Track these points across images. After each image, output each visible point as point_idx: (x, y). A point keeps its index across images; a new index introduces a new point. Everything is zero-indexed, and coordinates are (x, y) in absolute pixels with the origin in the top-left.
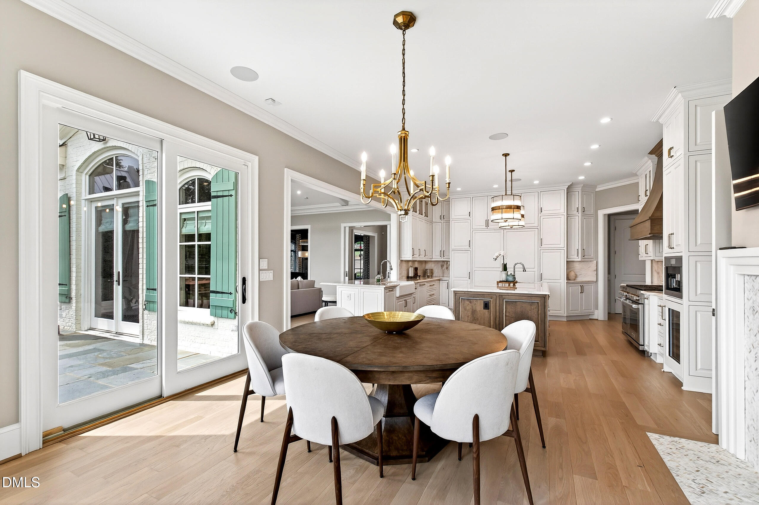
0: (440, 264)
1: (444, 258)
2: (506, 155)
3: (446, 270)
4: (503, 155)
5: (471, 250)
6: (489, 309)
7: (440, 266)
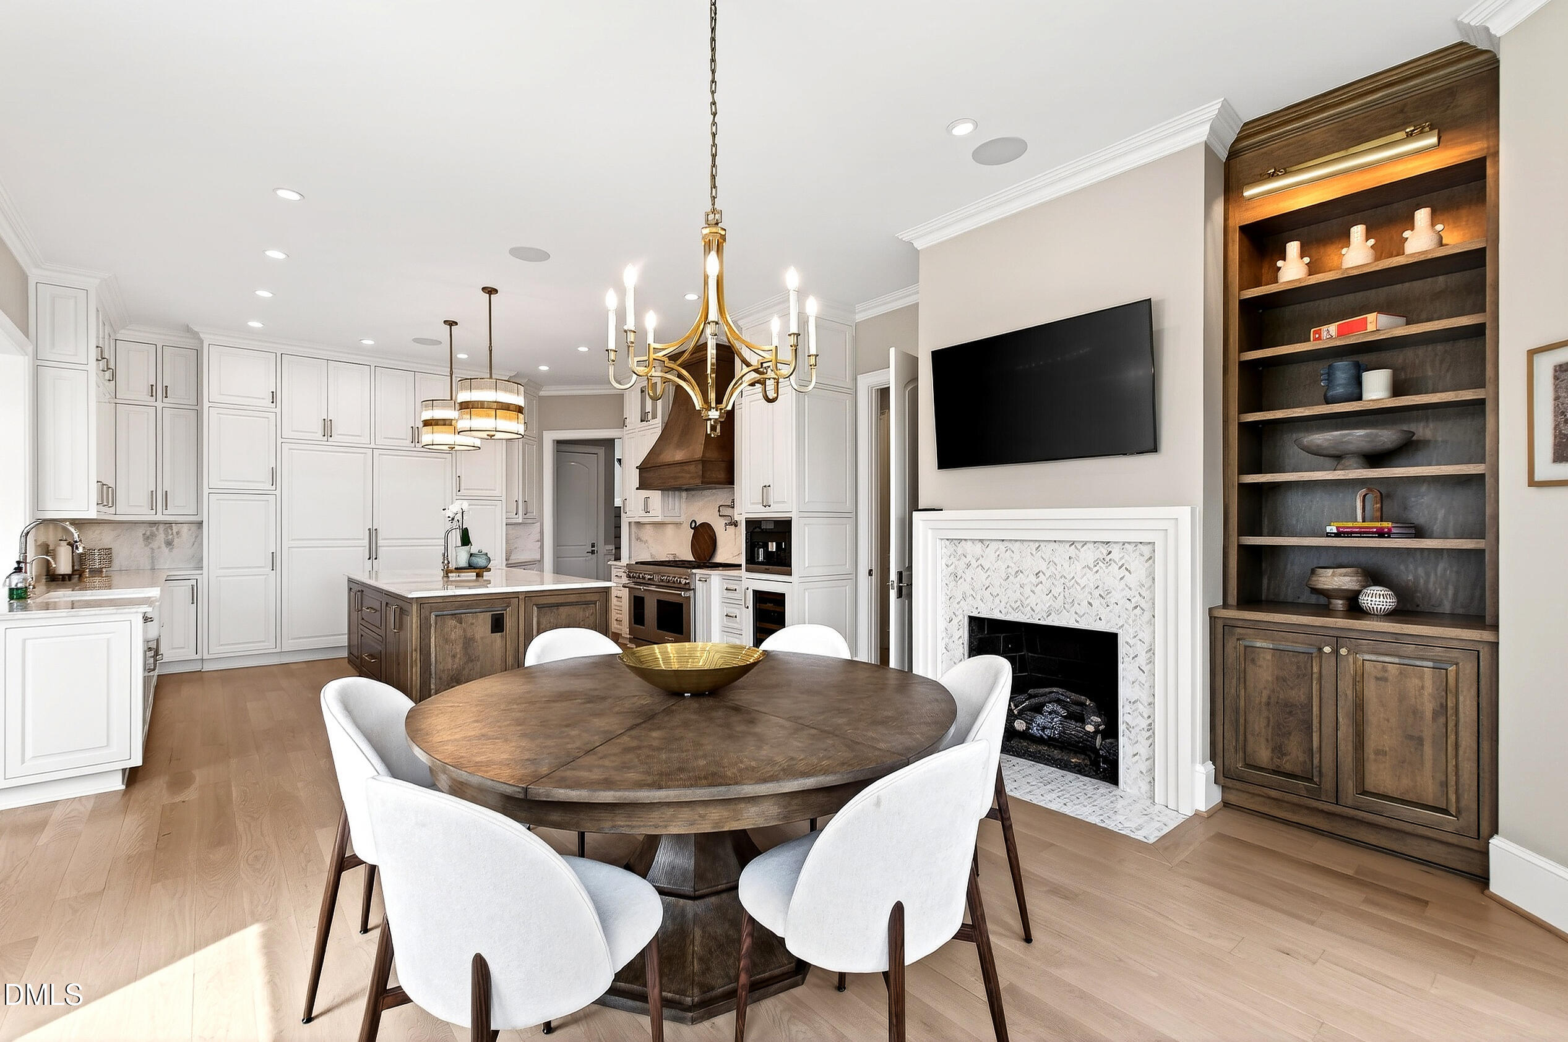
0: (140, 531)
1: (165, 512)
2: (490, 291)
3: (165, 550)
4: (484, 289)
5: (278, 493)
6: (503, 631)
7: (141, 539)
